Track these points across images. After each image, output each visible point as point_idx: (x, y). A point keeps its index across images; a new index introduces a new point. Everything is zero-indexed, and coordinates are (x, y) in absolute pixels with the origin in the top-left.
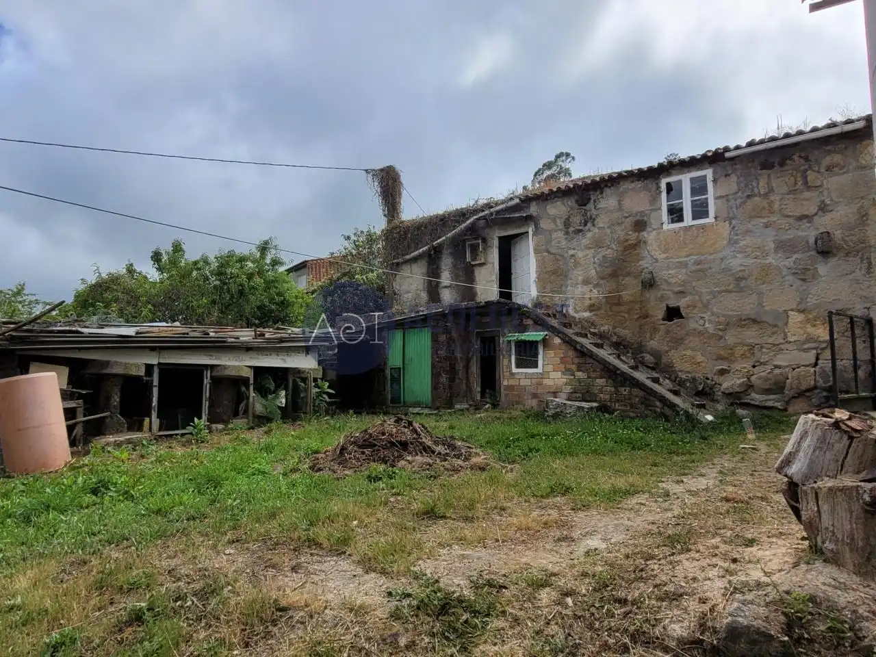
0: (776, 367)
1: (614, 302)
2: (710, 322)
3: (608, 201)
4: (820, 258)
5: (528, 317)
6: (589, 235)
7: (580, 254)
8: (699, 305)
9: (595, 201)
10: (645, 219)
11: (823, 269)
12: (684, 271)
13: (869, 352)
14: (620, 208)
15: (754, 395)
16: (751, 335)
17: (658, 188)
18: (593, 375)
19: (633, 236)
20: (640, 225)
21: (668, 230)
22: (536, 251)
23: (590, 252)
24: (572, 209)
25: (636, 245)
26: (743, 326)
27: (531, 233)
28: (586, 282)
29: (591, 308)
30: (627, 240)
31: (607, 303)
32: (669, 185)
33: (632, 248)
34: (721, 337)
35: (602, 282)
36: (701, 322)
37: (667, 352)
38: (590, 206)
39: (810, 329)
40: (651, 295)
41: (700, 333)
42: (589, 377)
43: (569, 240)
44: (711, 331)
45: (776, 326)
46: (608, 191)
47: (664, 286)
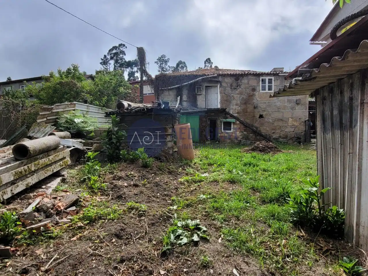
0: (286, 132)
1: (245, 111)
2: (271, 119)
3: (245, 81)
4: (297, 105)
5: (228, 114)
6: (238, 90)
7: (235, 96)
8: (268, 114)
9: (241, 80)
10: (255, 88)
11: (297, 107)
12: (265, 105)
13: (305, 128)
14: (248, 84)
15: (281, 139)
16: (281, 124)
17: (259, 80)
18: (249, 133)
19: (252, 93)
20: (254, 90)
21: (261, 93)
22: (221, 93)
23: (239, 96)
24: (233, 81)
25: (252, 95)
26: (279, 121)
27: (219, 87)
28: (237, 105)
29: (238, 113)
30: (250, 94)
31: (243, 112)
32: (262, 79)
33: (251, 96)
34: (273, 124)
35: (242, 105)
36: (269, 119)
37: (259, 127)
38: (239, 81)
39: (293, 122)
40: (256, 110)
41: (268, 122)
42: (248, 133)
43: (232, 91)
44: (271, 122)
45: (286, 121)
46: (245, 78)
47: (259, 108)
